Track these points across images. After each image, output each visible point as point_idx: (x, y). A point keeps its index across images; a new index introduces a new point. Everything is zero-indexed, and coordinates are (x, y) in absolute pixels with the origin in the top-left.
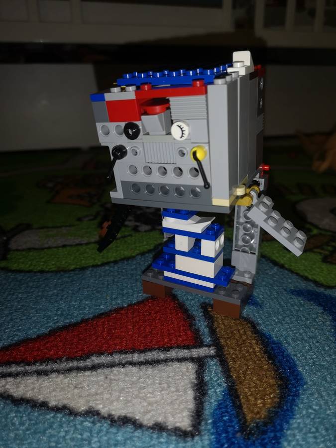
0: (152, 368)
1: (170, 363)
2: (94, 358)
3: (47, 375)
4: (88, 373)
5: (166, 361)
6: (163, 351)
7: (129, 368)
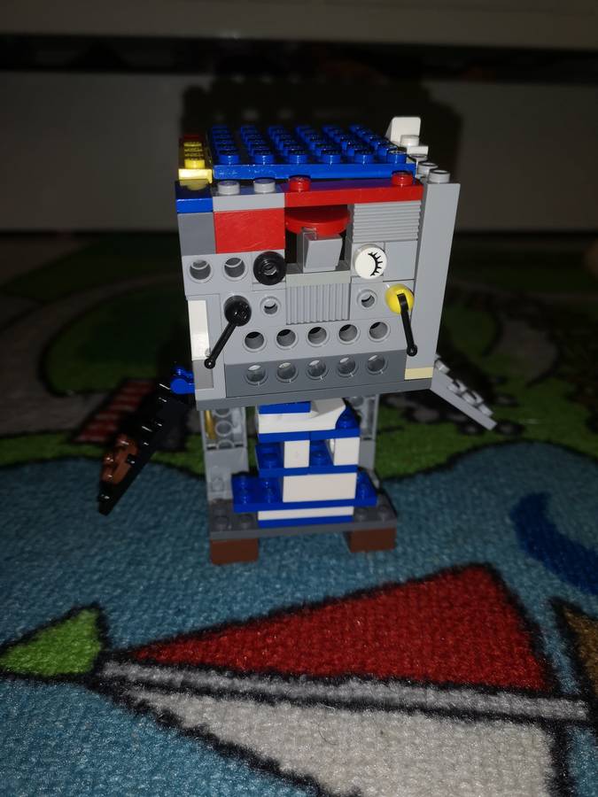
0: (463, 726)
1: (498, 723)
2: (354, 684)
3: (272, 704)
4: (345, 714)
5: (490, 716)
6: (482, 692)
7: (420, 718)
